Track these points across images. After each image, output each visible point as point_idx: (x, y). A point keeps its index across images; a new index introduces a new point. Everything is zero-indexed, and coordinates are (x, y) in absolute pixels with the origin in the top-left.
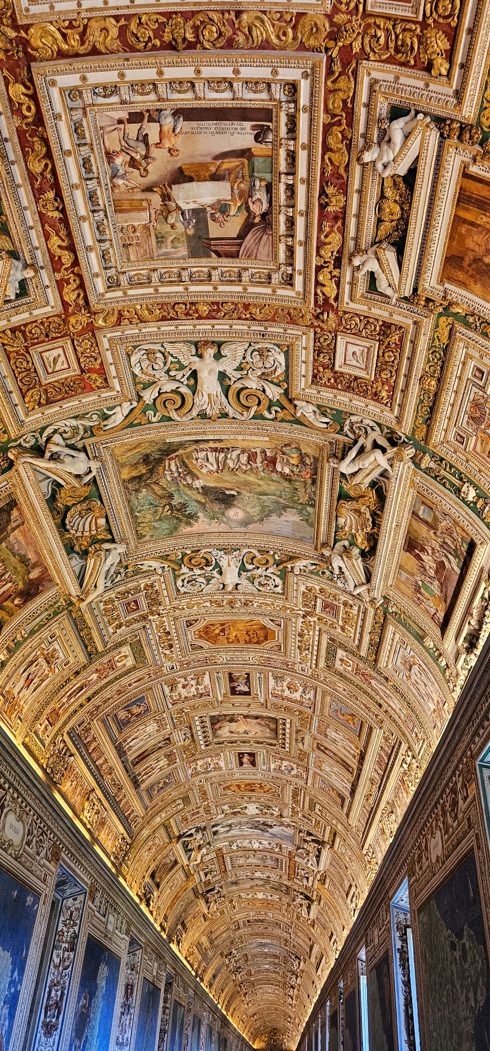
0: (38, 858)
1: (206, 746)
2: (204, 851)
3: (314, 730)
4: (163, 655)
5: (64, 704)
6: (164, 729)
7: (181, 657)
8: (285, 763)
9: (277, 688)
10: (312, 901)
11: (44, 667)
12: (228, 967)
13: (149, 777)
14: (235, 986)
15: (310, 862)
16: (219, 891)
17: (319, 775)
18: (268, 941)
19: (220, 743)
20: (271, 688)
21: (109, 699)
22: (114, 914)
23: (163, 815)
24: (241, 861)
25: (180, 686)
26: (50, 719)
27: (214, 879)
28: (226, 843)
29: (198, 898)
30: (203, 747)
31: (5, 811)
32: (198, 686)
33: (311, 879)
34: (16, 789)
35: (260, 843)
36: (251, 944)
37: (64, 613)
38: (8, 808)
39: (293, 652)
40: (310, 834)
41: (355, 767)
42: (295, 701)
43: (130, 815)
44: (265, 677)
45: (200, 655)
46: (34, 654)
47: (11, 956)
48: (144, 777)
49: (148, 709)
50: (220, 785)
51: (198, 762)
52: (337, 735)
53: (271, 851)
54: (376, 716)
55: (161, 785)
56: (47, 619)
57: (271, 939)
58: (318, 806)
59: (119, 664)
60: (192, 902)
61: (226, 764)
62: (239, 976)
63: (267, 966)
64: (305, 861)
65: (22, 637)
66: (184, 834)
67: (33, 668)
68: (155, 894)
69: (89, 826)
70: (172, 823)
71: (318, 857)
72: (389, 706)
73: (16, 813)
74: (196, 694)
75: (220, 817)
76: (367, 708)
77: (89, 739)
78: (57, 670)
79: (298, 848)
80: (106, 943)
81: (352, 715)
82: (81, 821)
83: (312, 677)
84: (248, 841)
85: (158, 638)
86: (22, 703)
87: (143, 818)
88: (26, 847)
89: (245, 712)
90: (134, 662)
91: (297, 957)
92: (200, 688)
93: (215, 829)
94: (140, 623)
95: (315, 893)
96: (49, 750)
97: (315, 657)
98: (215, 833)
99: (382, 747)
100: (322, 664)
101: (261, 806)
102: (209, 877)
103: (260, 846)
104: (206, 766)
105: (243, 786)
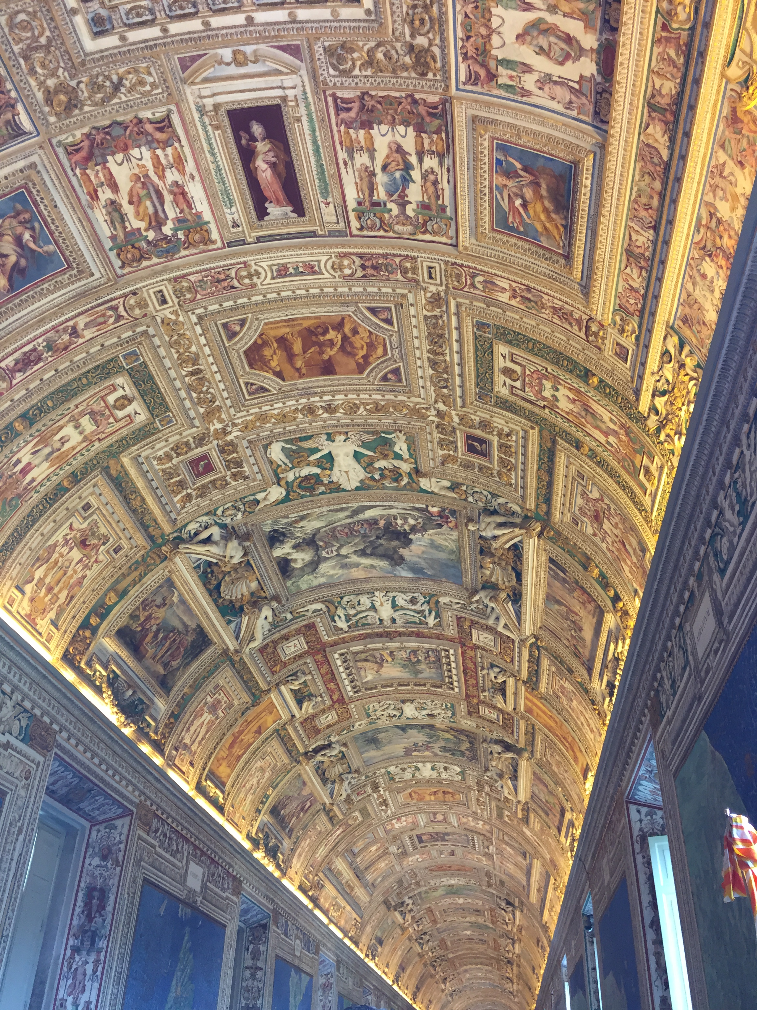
2: (266, 612)
10: (519, 752)
16: (342, 755)
18: (462, 882)
27: (323, 720)
28: (320, 608)
29: (298, 762)
35: (394, 606)
36: (435, 889)
50: (229, 333)
53: (420, 629)
57: (465, 876)
60: (284, 769)
61: (212, 197)
62: (426, 948)
68: (159, 703)
70: (132, 473)
75: (273, 495)
79: (474, 592)
84: (366, 601)
91: (508, 903)
93: (279, 552)
98: (284, 567)
101: (364, 445)
102: (308, 708)
103: (396, 615)
104: (151, 210)
105: (297, 347)
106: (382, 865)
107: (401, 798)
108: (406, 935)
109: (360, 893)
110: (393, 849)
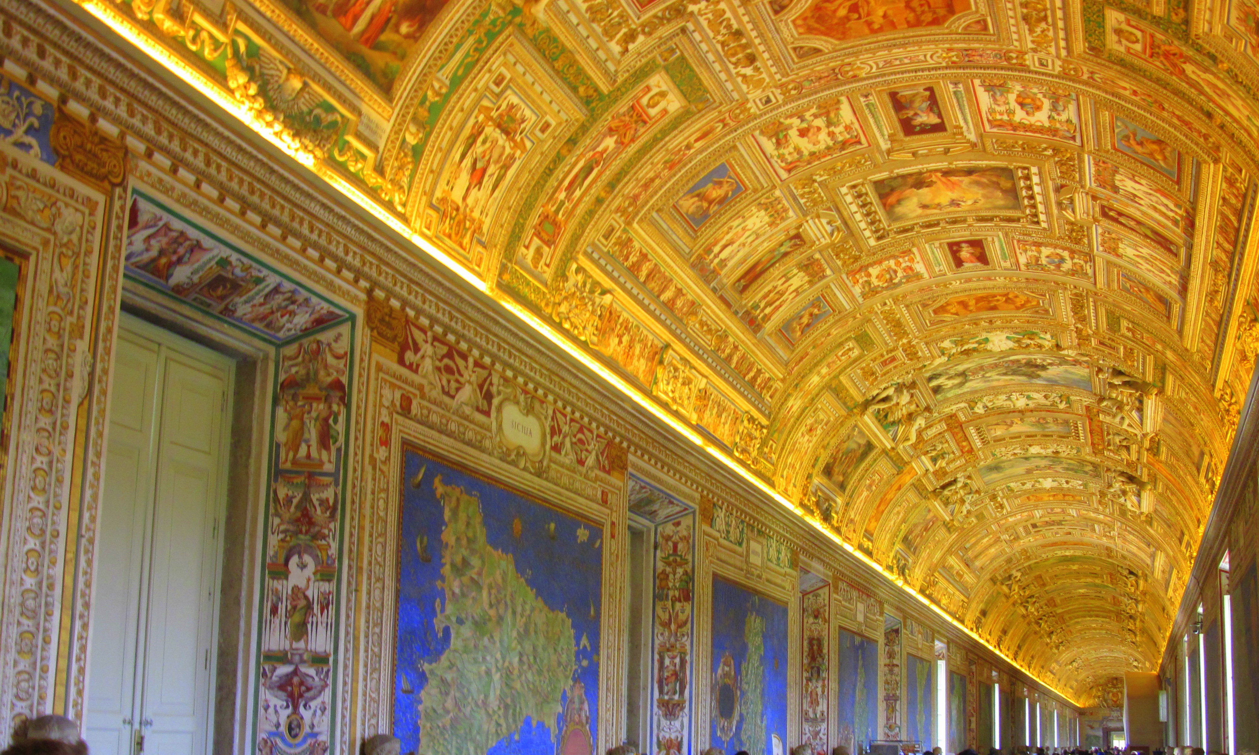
0: (584, 470)
1: (879, 238)
2: (920, 422)
3: (1090, 182)
4: (740, 79)
5: (562, 203)
6: (783, 219)
7: (778, 77)
8: (1046, 251)
9: (998, 109)
10: (1143, 484)
11: (501, 142)
12: (1007, 597)
13: (777, 308)
14: (1029, 624)
15: (1127, 422)
16: (966, 485)
17: (1115, 265)
19: (905, 231)
20: (984, 109)
21: (652, 180)
22: (760, 539)
23: (824, 371)
24: (999, 432)
25: (793, 134)
26: (543, 234)
27: (952, 466)
28: (963, 405)
29: (926, 498)
30: (872, 242)
31: (496, 401)
32: (832, 129)
33: (1134, 448)
34: (506, 365)
35: (1029, 398)
37: (507, 32)
38: (501, 397)
39: (1013, 29)
40: (1118, 373)
41: (1180, 242)
42: (1041, 130)
43: (754, 378)
44: (967, 90)
45: (820, 66)
46: (472, 121)
47: (568, 615)
48: (768, 310)
49: (738, 188)
50: (925, 306)
51: (871, 270)
52: (1137, 186)
53: (1052, 409)
54: (1206, 137)
55: (805, 320)
56: (476, 50)
58: (1124, 323)
59: (653, 112)
60: (915, 506)
61: (928, 266)
62: (1031, 609)
63: (1082, 591)
64: (1117, 419)
65: (437, 94)
66: (874, 398)
67: (479, 148)
68: (839, 500)
69: (675, 407)
70: (844, 382)
71: (1140, 410)
72: (1227, 113)
73: (517, 403)
74: (831, 143)
75: (938, 361)
76: (1187, 123)
77: (633, 259)
78: (528, 144)
79: (1102, 399)
80: (751, 584)
81: (1159, 142)
82: (656, 400)
83: (1064, 75)
84: (1004, 397)
85: (719, 47)
86: (476, 214)
87: (783, 380)
88: (554, 454)
89: (944, 165)
90: (684, 103)
91: (1131, 573)
92: (837, 130)
93: (934, 383)
94: (674, 23)
95: (1145, 471)
96: (558, 289)
97: (1062, 34)
98: (937, 390)
99: (1224, 199)
100: (1080, 46)
101: (1015, 333)
102: (941, 463)
103: (1030, 402)
104: (888, 276)
105: (972, 303)
106: (992, 550)
107: (1018, 501)
108: (1011, 601)
109: (969, 578)
110: (1006, 537)
